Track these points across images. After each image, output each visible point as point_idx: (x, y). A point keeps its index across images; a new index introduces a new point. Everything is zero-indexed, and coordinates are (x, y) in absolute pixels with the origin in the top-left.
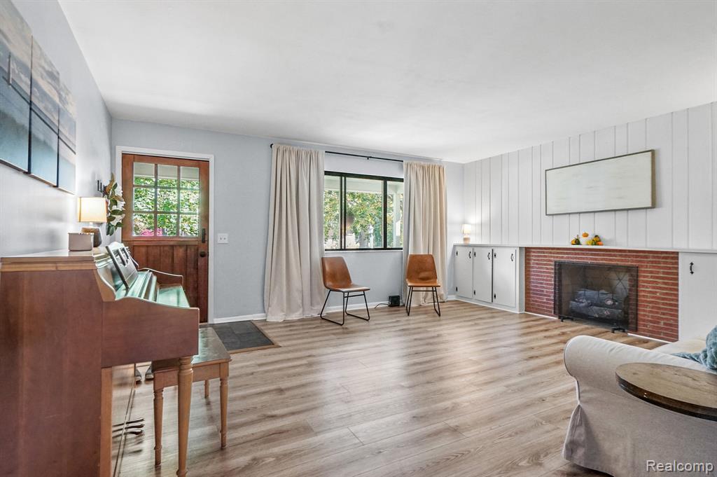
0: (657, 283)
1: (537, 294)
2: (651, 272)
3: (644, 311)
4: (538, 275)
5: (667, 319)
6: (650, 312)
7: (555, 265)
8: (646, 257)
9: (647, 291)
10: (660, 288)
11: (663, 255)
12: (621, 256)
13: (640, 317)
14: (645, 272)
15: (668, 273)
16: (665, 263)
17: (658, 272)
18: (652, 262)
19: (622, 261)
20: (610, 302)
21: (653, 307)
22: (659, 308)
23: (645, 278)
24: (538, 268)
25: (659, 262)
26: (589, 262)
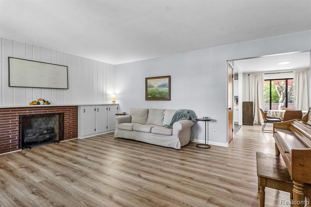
0: (70, 118)
1: (3, 140)
2: (68, 114)
3: (66, 130)
4: (4, 127)
5: (73, 131)
6: (68, 130)
7: (20, 118)
8: (67, 109)
9: (67, 121)
10: (71, 120)
11: (72, 107)
12: (57, 109)
13: (65, 133)
14: (66, 114)
15: (73, 114)
16: (72, 110)
17: (70, 114)
18: (68, 110)
19: (57, 111)
20: (45, 132)
21: (69, 128)
22: (71, 127)
23: (66, 117)
24: (5, 122)
25: (71, 110)
26: (42, 113)
